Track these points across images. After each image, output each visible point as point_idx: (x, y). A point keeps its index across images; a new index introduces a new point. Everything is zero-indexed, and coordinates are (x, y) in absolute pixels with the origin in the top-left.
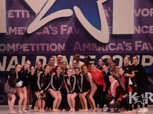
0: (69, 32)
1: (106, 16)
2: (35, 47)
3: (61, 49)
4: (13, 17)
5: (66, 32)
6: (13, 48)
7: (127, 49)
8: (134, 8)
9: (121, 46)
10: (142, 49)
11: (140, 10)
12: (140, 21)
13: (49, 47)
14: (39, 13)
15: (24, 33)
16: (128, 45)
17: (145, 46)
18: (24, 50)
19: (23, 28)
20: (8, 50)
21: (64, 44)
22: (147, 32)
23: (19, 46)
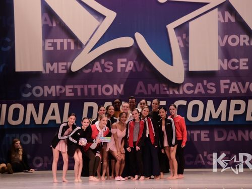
0: (128, 69)
1: (180, 46)
2: (82, 90)
3: (118, 92)
4: (52, 49)
5: (125, 68)
6: (52, 92)
7: (209, 92)
8: (219, 34)
9: (201, 87)
10: (231, 92)
11: (226, 37)
12: (226, 52)
13: (102, 90)
14: (88, 42)
15: (67, 71)
16: (211, 86)
17: (234, 88)
18: (68, 94)
19: (65, 64)
20: (46, 95)
21: (122, 86)
22: (237, 67)
23: (61, 89)
